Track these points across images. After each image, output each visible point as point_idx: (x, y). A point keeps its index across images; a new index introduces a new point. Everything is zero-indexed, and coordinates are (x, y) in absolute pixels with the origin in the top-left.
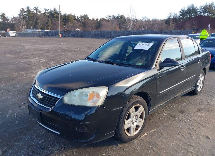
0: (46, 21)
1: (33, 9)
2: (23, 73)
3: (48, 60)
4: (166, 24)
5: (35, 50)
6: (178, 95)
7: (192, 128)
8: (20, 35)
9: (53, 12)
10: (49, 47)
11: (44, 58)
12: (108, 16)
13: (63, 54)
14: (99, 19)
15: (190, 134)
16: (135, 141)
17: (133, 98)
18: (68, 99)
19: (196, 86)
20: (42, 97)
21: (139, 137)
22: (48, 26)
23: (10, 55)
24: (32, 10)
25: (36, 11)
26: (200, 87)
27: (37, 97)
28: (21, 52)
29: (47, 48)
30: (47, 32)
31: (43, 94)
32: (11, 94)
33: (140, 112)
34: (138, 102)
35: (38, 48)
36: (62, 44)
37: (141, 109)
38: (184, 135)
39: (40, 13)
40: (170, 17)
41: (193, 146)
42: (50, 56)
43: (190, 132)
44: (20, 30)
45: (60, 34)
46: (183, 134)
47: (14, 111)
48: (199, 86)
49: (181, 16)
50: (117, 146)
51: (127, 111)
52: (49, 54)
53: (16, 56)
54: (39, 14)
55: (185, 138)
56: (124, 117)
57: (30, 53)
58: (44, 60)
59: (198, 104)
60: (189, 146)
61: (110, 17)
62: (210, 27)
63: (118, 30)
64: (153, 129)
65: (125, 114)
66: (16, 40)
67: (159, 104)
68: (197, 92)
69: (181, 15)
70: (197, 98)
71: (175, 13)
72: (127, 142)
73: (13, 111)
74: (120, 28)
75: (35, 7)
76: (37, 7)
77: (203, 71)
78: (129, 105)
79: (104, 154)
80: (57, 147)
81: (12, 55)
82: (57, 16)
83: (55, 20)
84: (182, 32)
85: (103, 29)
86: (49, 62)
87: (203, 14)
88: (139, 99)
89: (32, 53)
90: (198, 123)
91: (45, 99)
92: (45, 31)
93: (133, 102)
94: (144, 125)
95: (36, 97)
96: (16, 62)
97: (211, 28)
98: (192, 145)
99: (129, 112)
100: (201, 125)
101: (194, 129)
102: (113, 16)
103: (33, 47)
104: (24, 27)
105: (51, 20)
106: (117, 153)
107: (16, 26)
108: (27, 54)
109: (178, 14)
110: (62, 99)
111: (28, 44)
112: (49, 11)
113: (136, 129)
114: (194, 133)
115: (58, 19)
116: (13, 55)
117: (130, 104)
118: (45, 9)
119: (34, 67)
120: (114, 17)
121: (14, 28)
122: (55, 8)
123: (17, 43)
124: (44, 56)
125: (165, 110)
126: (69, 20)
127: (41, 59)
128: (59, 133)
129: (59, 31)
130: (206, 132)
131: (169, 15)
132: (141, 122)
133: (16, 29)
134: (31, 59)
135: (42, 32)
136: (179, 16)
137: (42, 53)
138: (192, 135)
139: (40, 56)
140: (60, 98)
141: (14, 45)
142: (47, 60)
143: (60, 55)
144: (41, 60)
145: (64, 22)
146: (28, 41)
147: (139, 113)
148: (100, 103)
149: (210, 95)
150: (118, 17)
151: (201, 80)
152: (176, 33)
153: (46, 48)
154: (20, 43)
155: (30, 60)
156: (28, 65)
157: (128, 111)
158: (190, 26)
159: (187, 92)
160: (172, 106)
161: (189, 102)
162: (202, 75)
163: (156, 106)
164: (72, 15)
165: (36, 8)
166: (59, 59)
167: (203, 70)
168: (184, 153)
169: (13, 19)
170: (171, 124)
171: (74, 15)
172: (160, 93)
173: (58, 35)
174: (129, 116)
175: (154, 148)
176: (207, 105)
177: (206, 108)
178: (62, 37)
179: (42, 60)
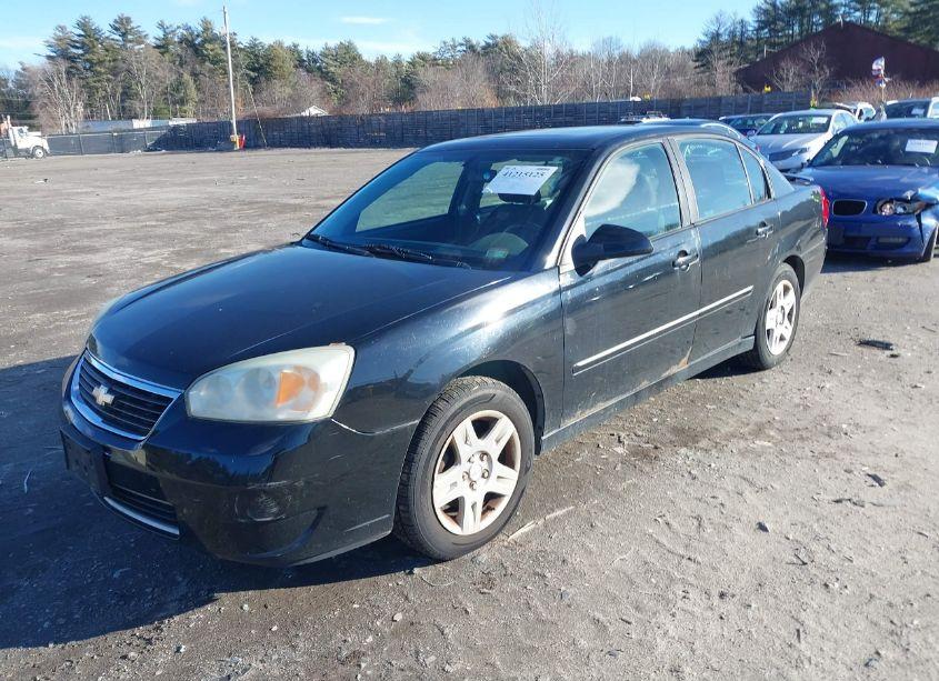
0: (171, 78)
1: (110, 29)
2: (65, 312)
3: (178, 253)
4: (702, 66)
5: (122, 214)
6: (674, 370)
7: (713, 497)
8: (60, 146)
9: (200, 39)
10: (184, 196)
11: (159, 247)
12: (445, 43)
13: (242, 226)
14: (406, 58)
15: (698, 518)
16: (483, 555)
17: (463, 388)
18: (203, 400)
19: (760, 333)
20: (109, 399)
21: (501, 536)
22: (182, 102)
23: (14, 238)
24: (107, 34)
25: (124, 35)
26: (782, 339)
27: (94, 398)
28: (61, 224)
29: (175, 203)
30: (176, 128)
31: (113, 386)
32: (11, 401)
33: (497, 441)
34: (487, 401)
35: (139, 203)
36: (243, 182)
37: (505, 429)
38: (674, 524)
39: (143, 46)
40: (718, 35)
41: (699, 559)
42: (187, 236)
43: (700, 509)
44: (59, 126)
45: (235, 137)
46: (671, 521)
47: (21, 464)
48: (776, 334)
49: (763, 28)
50: (411, 573)
51: (439, 437)
52: (183, 229)
53: (38, 243)
54: (137, 47)
55: (676, 533)
56: (428, 461)
57: (99, 227)
58: (157, 254)
59: (762, 407)
60: (684, 561)
61: (454, 47)
62: (886, 75)
63: (490, 102)
64: (560, 506)
65: (432, 449)
66: (41, 172)
67: (584, 408)
68: (769, 360)
69: (762, 25)
70: (765, 380)
71: (739, 18)
72: (453, 559)
73: (15, 466)
74: (501, 94)
75: (116, 21)
76: (128, 20)
77: (792, 270)
78: (449, 414)
79: (356, 606)
80: (183, 589)
81: (20, 241)
82: (216, 55)
83: (211, 71)
84: (766, 103)
85: (428, 103)
86: (178, 261)
87: (858, 14)
88: (492, 391)
89: (107, 227)
90: (741, 477)
91: (122, 406)
92: (171, 123)
93: (465, 400)
94: (519, 493)
95: (90, 401)
96: (40, 271)
97: (886, 80)
98: (692, 557)
99: (448, 442)
100: (751, 484)
101: (719, 501)
102: (468, 41)
103: (115, 198)
104: (75, 110)
105: (195, 75)
106: (407, 598)
107: (37, 110)
108: (87, 229)
109: (751, 21)
110: (182, 401)
111: (92, 189)
112: (183, 34)
113: (487, 508)
114: (714, 514)
115: (224, 70)
116: (26, 237)
117: (453, 410)
118: (161, 26)
119: (113, 285)
120: (472, 48)
121: (31, 118)
122: (209, 19)
123: (48, 184)
124: (160, 237)
125: (623, 435)
126: (275, 68)
127: (149, 249)
128: (178, 533)
129: (231, 125)
130: (762, 508)
131: (713, 28)
132: (505, 481)
133: (43, 119)
134: (102, 254)
135: (153, 129)
136: (757, 30)
137: (153, 226)
138: (706, 523)
139: (146, 238)
140: (174, 395)
141: (34, 195)
142: (172, 252)
143: (228, 229)
144: (145, 254)
145: (251, 78)
146: (94, 172)
147: (493, 444)
148: (323, 406)
149: (821, 368)
150: (488, 45)
151: (782, 308)
152: (741, 107)
153: (172, 200)
154: (56, 187)
155: (96, 258)
156: (90, 280)
157: (444, 436)
158: (800, 76)
159: (718, 361)
160: (655, 420)
161: (728, 399)
162: (786, 289)
163: (570, 416)
164: (286, 45)
165: (122, 26)
166: (225, 247)
167: (788, 268)
168: (656, 586)
169: (22, 75)
170: (635, 485)
171: (295, 46)
172: (580, 364)
173: (227, 139)
174: (451, 458)
175: (549, 575)
176: (798, 406)
177: (788, 419)
178: (246, 147)
179: (150, 253)
